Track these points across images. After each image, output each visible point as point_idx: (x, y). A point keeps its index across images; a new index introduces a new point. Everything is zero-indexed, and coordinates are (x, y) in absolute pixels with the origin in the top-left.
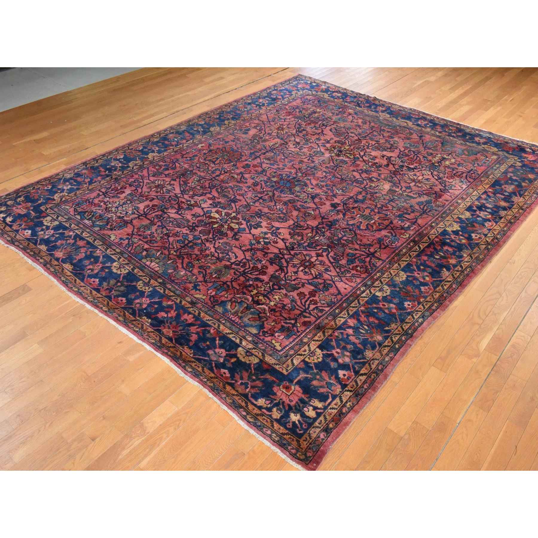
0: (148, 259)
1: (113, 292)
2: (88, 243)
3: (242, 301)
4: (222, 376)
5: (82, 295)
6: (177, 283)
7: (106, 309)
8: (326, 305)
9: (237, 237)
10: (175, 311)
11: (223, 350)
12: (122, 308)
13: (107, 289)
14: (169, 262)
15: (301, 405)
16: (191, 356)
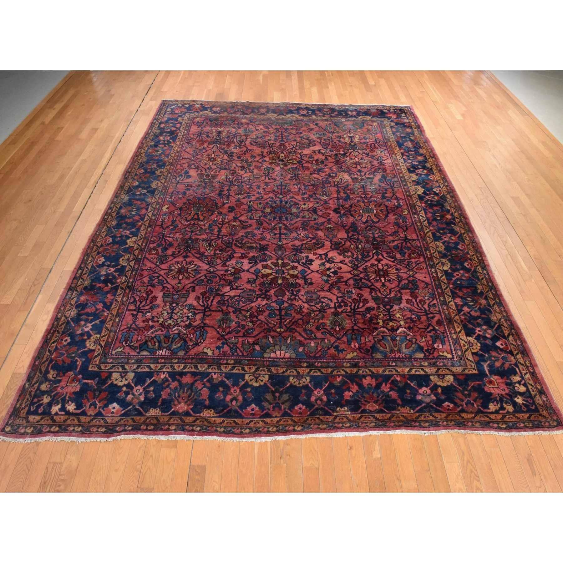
0: (267, 351)
1: (283, 407)
2: (194, 374)
3: (382, 336)
4: (448, 409)
5: (260, 431)
6: (320, 356)
7: (300, 428)
8: (431, 300)
9: (309, 282)
10: (353, 384)
11: (424, 389)
12: (310, 415)
13: (274, 407)
14: (289, 342)
15: (511, 387)
16: (412, 412)
